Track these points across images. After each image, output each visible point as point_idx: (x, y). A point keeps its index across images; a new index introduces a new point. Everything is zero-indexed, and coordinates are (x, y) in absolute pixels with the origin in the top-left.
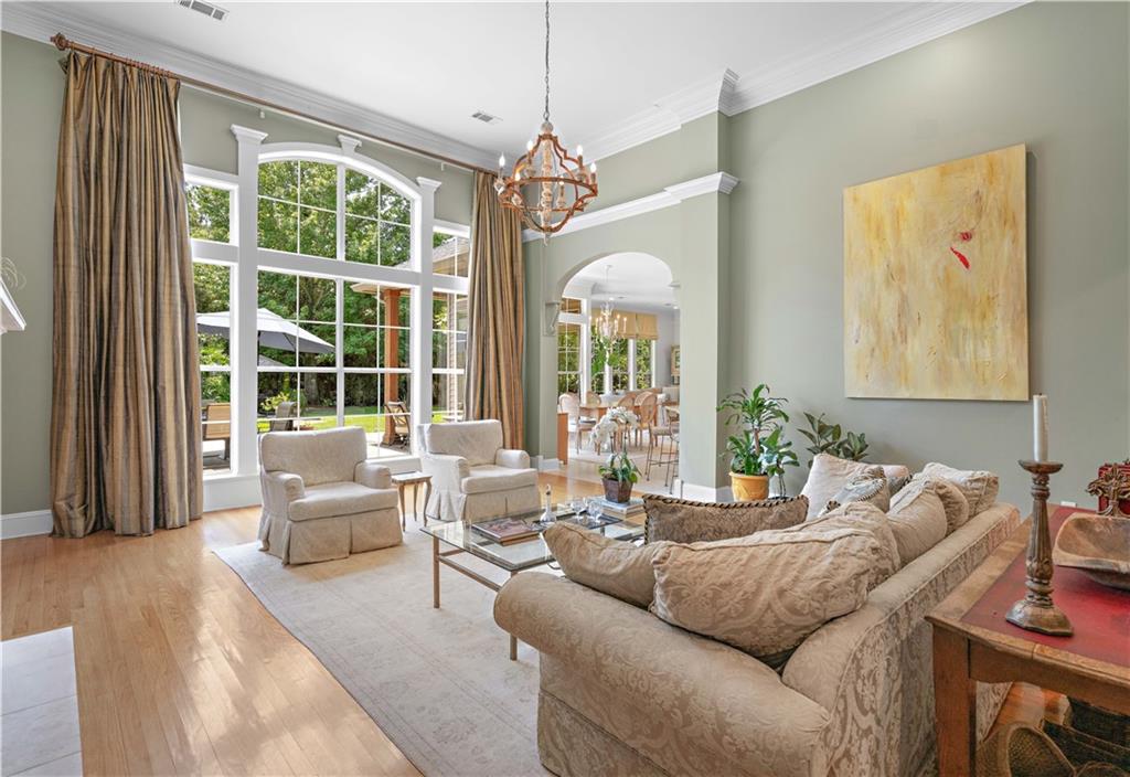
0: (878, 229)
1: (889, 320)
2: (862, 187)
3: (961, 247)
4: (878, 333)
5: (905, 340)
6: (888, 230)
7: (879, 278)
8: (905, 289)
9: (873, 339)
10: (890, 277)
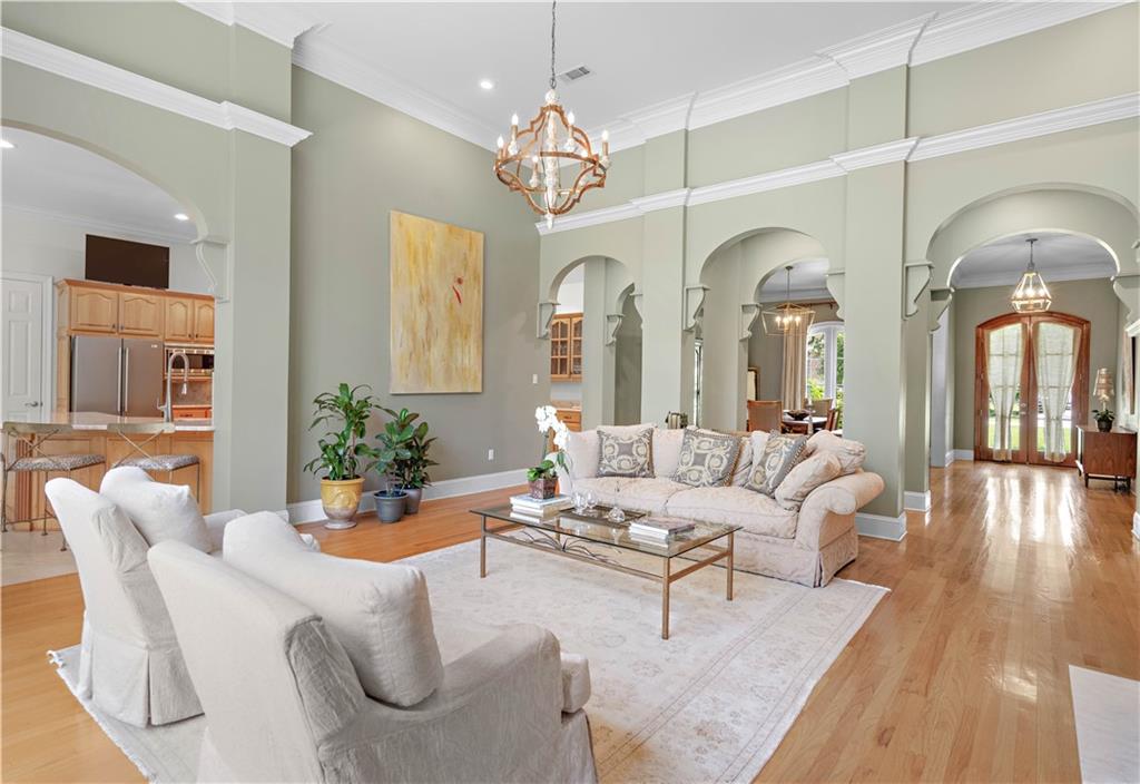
0: (415, 257)
1: (421, 334)
2: (406, 215)
3: (457, 287)
4: (414, 340)
5: (429, 349)
6: (420, 257)
7: (416, 300)
8: (430, 309)
9: (411, 344)
10: (422, 297)
